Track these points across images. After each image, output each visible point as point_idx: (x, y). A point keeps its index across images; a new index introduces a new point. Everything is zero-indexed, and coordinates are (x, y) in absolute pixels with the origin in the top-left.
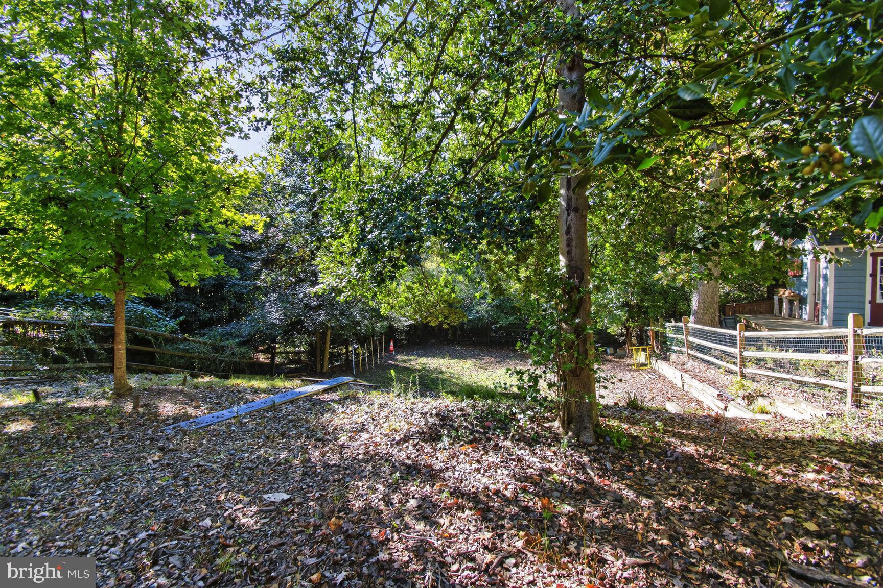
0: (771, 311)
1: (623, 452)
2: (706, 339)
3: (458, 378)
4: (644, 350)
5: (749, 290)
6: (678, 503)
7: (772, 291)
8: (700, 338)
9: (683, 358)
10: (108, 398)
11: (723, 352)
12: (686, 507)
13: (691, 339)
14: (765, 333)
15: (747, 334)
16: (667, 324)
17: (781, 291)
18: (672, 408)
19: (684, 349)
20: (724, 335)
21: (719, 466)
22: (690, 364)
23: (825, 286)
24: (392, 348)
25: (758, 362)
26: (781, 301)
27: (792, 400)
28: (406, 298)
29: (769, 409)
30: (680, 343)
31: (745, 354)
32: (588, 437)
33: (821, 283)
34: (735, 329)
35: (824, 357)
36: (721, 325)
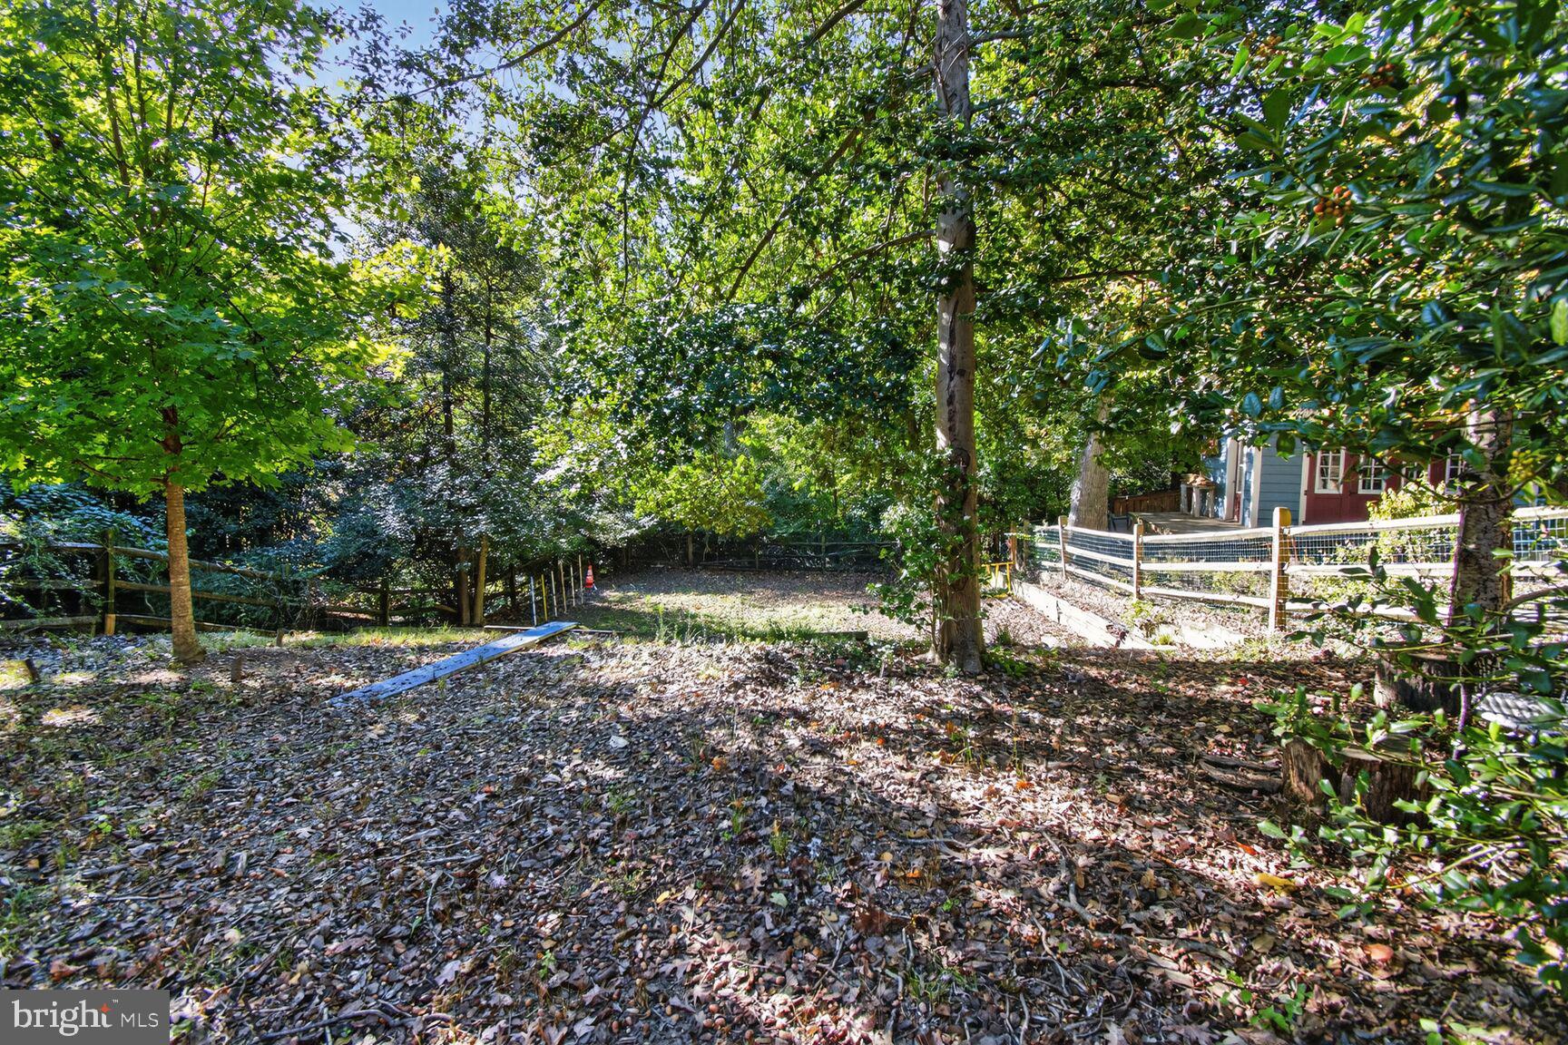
0: (1175, 508)
1: (1018, 678)
2: (1091, 549)
3: (721, 624)
4: (1002, 568)
5: (1145, 475)
6: (1088, 719)
7: (1177, 478)
8: (1082, 546)
9: (1058, 577)
10: (170, 668)
11: (1113, 566)
12: (1097, 723)
13: (1070, 549)
14: (1167, 538)
15: (1148, 539)
16: (1038, 528)
17: (1192, 477)
18: (1051, 642)
19: (1060, 565)
20: (1114, 542)
21: (1127, 685)
22: (1069, 586)
23: (1249, 472)
24: (590, 578)
25: (1160, 578)
26: (1190, 490)
27: (1203, 625)
28: (679, 491)
29: (1176, 639)
30: (1054, 556)
31: (1144, 566)
32: (973, 665)
33: (1244, 466)
34: (1131, 532)
35: (1245, 566)
36: (1112, 526)
